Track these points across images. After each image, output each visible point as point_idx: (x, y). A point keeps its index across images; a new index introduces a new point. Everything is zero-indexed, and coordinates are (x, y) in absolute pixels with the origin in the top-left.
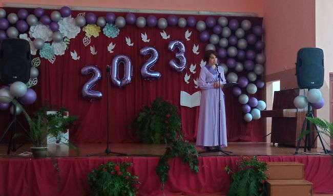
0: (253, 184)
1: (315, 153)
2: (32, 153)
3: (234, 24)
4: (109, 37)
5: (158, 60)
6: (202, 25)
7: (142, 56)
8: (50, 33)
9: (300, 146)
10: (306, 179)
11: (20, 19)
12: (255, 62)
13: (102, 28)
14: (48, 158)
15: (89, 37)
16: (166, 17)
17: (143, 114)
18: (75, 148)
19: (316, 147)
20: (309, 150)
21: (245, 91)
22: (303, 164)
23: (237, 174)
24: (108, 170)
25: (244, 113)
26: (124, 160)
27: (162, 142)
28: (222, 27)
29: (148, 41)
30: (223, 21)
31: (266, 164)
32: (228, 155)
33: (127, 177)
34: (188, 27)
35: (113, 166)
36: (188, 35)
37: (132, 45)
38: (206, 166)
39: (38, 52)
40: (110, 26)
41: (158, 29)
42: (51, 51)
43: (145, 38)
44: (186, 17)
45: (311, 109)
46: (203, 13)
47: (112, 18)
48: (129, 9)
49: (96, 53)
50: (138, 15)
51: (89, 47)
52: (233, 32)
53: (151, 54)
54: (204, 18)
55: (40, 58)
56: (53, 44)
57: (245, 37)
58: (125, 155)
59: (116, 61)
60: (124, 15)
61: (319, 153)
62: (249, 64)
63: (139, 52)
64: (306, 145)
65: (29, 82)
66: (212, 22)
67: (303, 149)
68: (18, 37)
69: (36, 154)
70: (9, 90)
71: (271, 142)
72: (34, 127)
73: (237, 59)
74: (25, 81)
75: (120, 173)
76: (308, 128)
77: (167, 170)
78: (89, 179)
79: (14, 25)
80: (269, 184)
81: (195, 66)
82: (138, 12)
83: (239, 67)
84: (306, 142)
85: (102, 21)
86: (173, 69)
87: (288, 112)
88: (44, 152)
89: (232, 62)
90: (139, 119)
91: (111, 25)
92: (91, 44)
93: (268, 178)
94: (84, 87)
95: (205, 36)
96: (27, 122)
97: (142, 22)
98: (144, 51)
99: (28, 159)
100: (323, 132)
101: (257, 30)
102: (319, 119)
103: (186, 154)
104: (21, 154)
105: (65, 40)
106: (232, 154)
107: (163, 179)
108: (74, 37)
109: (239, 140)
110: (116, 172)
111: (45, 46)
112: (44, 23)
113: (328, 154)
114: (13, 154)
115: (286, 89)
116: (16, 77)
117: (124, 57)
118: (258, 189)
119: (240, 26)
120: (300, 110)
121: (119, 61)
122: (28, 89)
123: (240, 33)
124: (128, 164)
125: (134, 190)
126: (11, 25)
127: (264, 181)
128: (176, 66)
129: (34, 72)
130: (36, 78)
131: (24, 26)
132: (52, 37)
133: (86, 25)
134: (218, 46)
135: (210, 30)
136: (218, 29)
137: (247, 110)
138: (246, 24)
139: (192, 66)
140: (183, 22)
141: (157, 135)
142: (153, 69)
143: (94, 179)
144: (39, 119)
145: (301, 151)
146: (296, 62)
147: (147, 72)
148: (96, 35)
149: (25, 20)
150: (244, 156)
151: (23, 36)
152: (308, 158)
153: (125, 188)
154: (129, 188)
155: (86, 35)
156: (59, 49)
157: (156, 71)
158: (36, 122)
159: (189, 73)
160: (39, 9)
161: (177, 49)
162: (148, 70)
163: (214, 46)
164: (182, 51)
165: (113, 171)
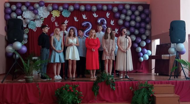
0: (146, 97)
1: (180, 79)
2: (25, 80)
3: (134, 8)
4: (65, 17)
6: (115, 9)
7: (83, 27)
8: (34, 15)
9: (172, 75)
10: (176, 94)
11: (17, 8)
12: (145, 29)
13: (61, 12)
14: (34, 82)
15: (55, 17)
16: (96, 5)
19: (181, 76)
20: (177, 77)
21: (139, 45)
22: (174, 86)
23: (137, 91)
24: (66, 89)
26: (75, 84)
28: (127, 10)
29: (86, 18)
30: (128, 7)
31: (153, 86)
32: (131, 80)
33: (76, 93)
34: (108, 10)
35: (69, 87)
36: (108, 15)
38: (119, 87)
39: (27, 25)
40: (65, 11)
41: (91, 12)
42: (34, 25)
43: (84, 17)
44: (107, 5)
45: (178, 55)
46: (116, 2)
47: (66, 6)
48: (76, 1)
49: (58, 26)
50: (80, 5)
51: (54, 22)
52: (133, 13)
53: (88, 26)
54: (117, 5)
55: (29, 29)
56: (35, 21)
57: (140, 15)
58: (75, 81)
60: (73, 4)
61: (183, 79)
62: (142, 30)
63: (81, 25)
64: (175, 74)
65: (23, 42)
66: (121, 7)
67: (174, 77)
68: (17, 17)
69: (27, 81)
70: (12, 46)
71: (155, 73)
72: (26, 66)
73: (135, 27)
74: (21, 41)
75: (73, 90)
76: (176, 66)
77: (98, 89)
78: (56, 94)
79: (15, 11)
80: (155, 96)
82: (81, 3)
83: (137, 32)
85: (61, 8)
87: (165, 57)
88: (32, 80)
89: (132, 29)
93: (154, 94)
95: (118, 15)
96: (22, 63)
97: (83, 8)
98: (84, 24)
99: (23, 83)
100: (185, 68)
101: (147, 11)
102: (183, 60)
103: (108, 80)
104: (20, 80)
105: (42, 19)
106: (133, 80)
107: (96, 94)
108: (46, 17)
109: (137, 72)
110: (70, 90)
111: (31, 22)
112: (30, 10)
113: (188, 80)
114: (15, 80)
115: (164, 43)
116: (16, 39)
117: (74, 27)
118: (149, 99)
119: (137, 9)
122: (22, 45)
123: (137, 13)
124: (76, 86)
125: (80, 100)
126: (13, 11)
127: (152, 95)
129: (26, 36)
130: (27, 40)
131: (20, 12)
132: (35, 17)
133: (53, 10)
134: (124, 20)
135: (120, 12)
136: (124, 11)
137: (140, 55)
138: (140, 8)
140: (105, 8)
143: (58, 94)
144: (29, 62)
145: (172, 78)
146: (169, 29)
148: (58, 16)
149: (20, 8)
150: (141, 81)
151: (19, 17)
152: (177, 82)
153: (75, 99)
154: (77, 99)
155: (53, 16)
156: (39, 24)
158: (27, 63)
160: (28, 2)
161: (102, 23)
162: (86, 34)
163: (122, 20)
164: (105, 24)
165: (68, 89)
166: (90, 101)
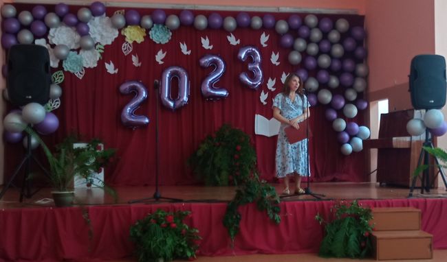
0: (353, 238)
1: (435, 196)
2: (53, 200)
3: (326, 24)
4: (158, 43)
5: (224, 73)
6: (282, 26)
7: (203, 68)
8: (77, 37)
9: (416, 186)
10: (425, 229)
11: (35, 19)
12: (354, 74)
13: (148, 30)
14: (75, 206)
15: (131, 42)
16: (235, 15)
17: (204, 147)
18: (112, 192)
19: (437, 188)
20: (428, 191)
21: (341, 114)
22: (420, 210)
23: (332, 224)
24: (158, 221)
25: (341, 143)
26: (180, 208)
27: (231, 184)
28: (310, 29)
29: (211, 47)
30: (312, 21)
31: (370, 211)
32: (319, 199)
33: (184, 230)
34: (264, 28)
35: (166, 216)
36: (264, 39)
37: (189, 53)
38: (290, 214)
39: (61, 63)
40: (158, 28)
41: (224, 31)
42: (78, 62)
43: (206, 43)
44: (262, 15)
45: (430, 137)
46: (285, 9)
47: (161, 17)
48: (185, 5)
49: (140, 65)
50: (196, 13)
51: (130, 56)
52: (325, 35)
53: (214, 65)
54: (286, 17)
55: (64, 72)
56: (81, 52)
57: (341, 42)
58: (181, 201)
59: (168, 75)
60: (178, 13)
61: (442, 195)
62: (347, 78)
63: (198, 63)
64: (423, 184)
65: (49, 105)
66: (296, 22)
68: (34, 42)
69: (59, 201)
70: (20, 114)
71: (377, 181)
72: (56, 165)
73: (330, 71)
74: (43, 102)
75: (174, 225)
76: (426, 162)
77: (238, 221)
78: (131, 234)
79: (28, 27)
80: (375, 237)
81: (275, 80)
82: (196, 9)
83: (334, 82)
84: (423, 181)
85: (147, 21)
86: (245, 85)
87: (399, 141)
88: (69, 199)
89: (323, 76)
90: (200, 153)
91: (160, 26)
92: (133, 53)
93: (373, 230)
94: (124, 110)
95: (288, 40)
96: (46, 158)
97: (202, 22)
98: (206, 61)
99: (47, 208)
100: (446, 167)
101: (357, 32)
102: (440, 150)
103: (262, 198)
104: (40, 201)
105: (98, 47)
106: (324, 198)
107: (232, 234)
108: (110, 43)
109: (334, 180)
110: (168, 225)
111: (70, 55)
112: (69, 25)
114: (27, 202)
115: (397, 110)
116: (30, 97)
117: (179, 70)
118: (360, 244)
120: (415, 138)
121: (172, 74)
122: (47, 113)
123: (334, 36)
124: (184, 213)
125: (192, 248)
126: (23, 27)
127: (367, 234)
128: (249, 81)
129: (56, 91)
130: (58, 99)
131: (41, 28)
132: (80, 43)
133: (126, 26)
134: (305, 54)
135: (294, 32)
136: (304, 31)
137: (343, 139)
138: (343, 25)
139: (270, 80)
140: (257, 22)
141: (224, 174)
142: (218, 85)
143: (139, 234)
144: (63, 155)
145: (416, 192)
146: (409, 74)
147: (209, 90)
148: (140, 40)
149: (43, 20)
150: (341, 200)
151: (41, 42)
152: (426, 202)
153: (181, 246)
154: (186, 245)
155: (127, 40)
156: (90, 60)
157: (221, 89)
158: (58, 158)
159: (267, 90)
160: (62, 5)
161: (250, 57)
162: (211, 87)
163: (299, 54)
164: (257, 61)
165: (164, 223)
166: (219, 252)
